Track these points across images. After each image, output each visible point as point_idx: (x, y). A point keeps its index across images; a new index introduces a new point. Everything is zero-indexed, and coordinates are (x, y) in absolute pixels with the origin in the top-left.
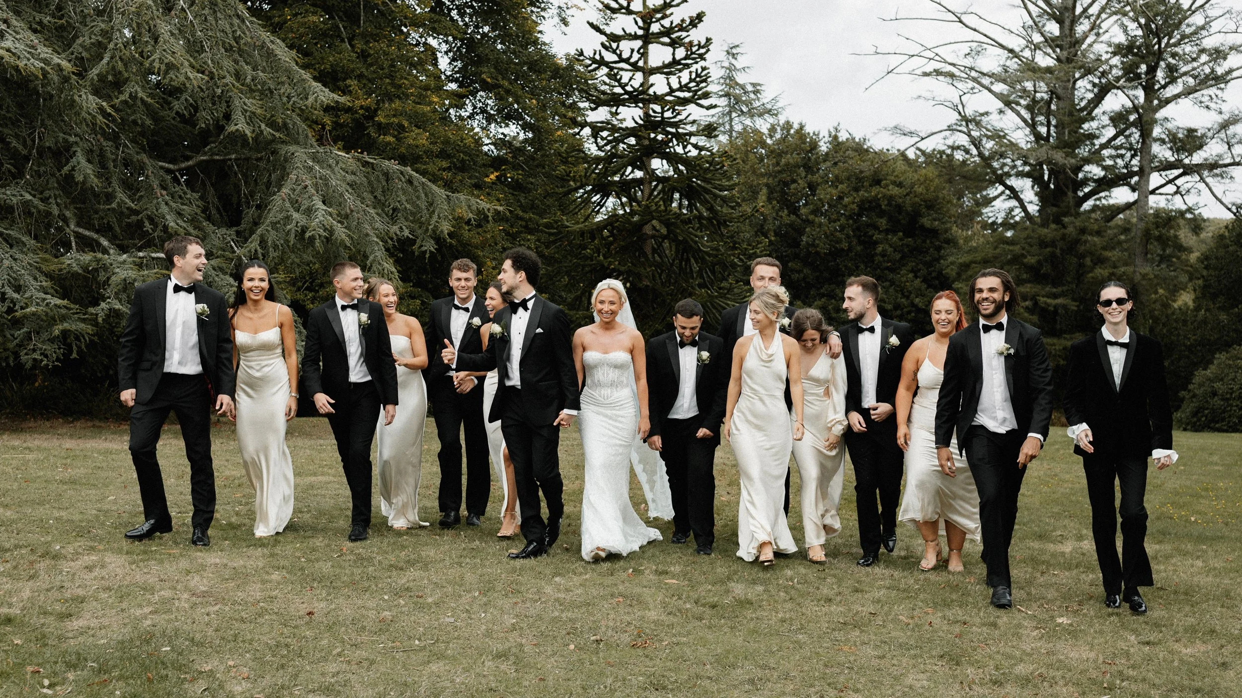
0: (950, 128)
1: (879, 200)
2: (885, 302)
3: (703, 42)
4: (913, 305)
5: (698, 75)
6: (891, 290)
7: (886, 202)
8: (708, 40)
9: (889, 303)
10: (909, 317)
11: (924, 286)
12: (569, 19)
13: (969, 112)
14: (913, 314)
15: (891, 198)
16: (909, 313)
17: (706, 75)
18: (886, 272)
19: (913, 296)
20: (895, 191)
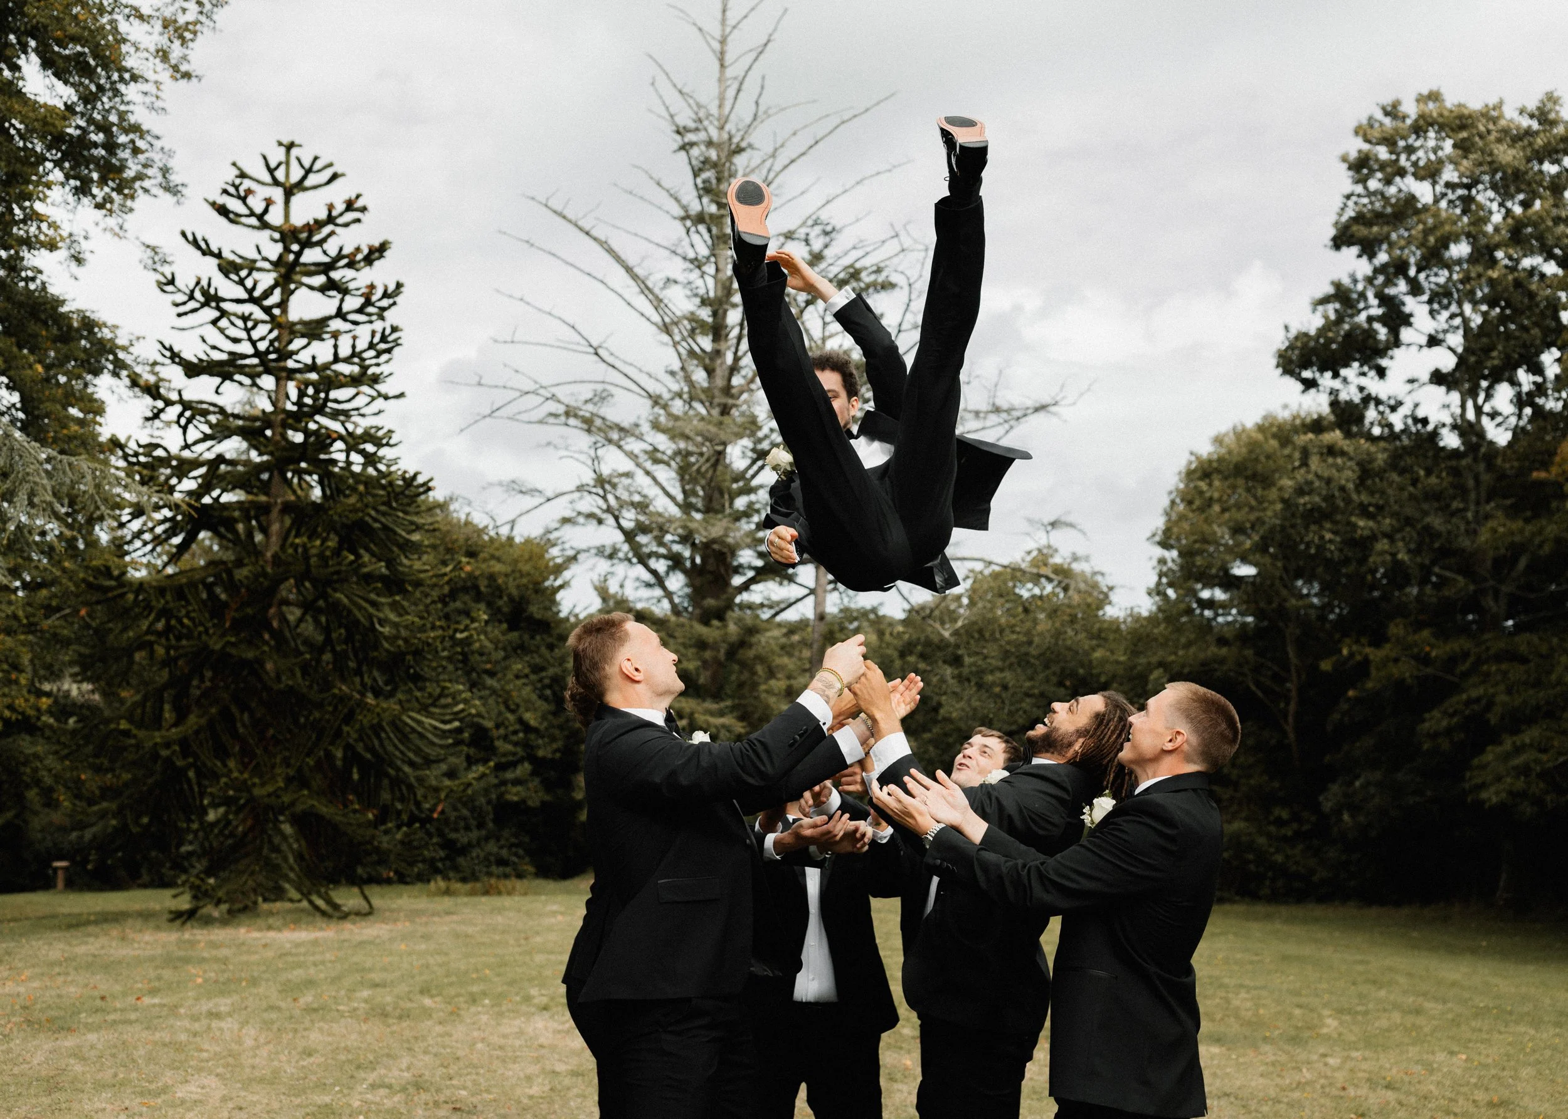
0: (580, 488)
1: (476, 578)
2: (483, 717)
3: (391, 287)
4: (521, 721)
5: (384, 339)
6: (491, 701)
7: (486, 582)
8: (399, 286)
9: (490, 719)
10: (514, 738)
11: (534, 697)
12: (86, 255)
13: (606, 471)
14: (521, 735)
15: (492, 577)
16: (515, 732)
17: (395, 340)
18: (485, 677)
19: (522, 709)
20: (498, 567)
